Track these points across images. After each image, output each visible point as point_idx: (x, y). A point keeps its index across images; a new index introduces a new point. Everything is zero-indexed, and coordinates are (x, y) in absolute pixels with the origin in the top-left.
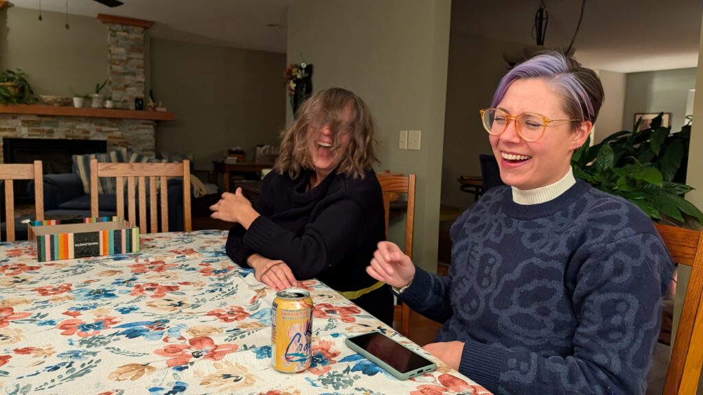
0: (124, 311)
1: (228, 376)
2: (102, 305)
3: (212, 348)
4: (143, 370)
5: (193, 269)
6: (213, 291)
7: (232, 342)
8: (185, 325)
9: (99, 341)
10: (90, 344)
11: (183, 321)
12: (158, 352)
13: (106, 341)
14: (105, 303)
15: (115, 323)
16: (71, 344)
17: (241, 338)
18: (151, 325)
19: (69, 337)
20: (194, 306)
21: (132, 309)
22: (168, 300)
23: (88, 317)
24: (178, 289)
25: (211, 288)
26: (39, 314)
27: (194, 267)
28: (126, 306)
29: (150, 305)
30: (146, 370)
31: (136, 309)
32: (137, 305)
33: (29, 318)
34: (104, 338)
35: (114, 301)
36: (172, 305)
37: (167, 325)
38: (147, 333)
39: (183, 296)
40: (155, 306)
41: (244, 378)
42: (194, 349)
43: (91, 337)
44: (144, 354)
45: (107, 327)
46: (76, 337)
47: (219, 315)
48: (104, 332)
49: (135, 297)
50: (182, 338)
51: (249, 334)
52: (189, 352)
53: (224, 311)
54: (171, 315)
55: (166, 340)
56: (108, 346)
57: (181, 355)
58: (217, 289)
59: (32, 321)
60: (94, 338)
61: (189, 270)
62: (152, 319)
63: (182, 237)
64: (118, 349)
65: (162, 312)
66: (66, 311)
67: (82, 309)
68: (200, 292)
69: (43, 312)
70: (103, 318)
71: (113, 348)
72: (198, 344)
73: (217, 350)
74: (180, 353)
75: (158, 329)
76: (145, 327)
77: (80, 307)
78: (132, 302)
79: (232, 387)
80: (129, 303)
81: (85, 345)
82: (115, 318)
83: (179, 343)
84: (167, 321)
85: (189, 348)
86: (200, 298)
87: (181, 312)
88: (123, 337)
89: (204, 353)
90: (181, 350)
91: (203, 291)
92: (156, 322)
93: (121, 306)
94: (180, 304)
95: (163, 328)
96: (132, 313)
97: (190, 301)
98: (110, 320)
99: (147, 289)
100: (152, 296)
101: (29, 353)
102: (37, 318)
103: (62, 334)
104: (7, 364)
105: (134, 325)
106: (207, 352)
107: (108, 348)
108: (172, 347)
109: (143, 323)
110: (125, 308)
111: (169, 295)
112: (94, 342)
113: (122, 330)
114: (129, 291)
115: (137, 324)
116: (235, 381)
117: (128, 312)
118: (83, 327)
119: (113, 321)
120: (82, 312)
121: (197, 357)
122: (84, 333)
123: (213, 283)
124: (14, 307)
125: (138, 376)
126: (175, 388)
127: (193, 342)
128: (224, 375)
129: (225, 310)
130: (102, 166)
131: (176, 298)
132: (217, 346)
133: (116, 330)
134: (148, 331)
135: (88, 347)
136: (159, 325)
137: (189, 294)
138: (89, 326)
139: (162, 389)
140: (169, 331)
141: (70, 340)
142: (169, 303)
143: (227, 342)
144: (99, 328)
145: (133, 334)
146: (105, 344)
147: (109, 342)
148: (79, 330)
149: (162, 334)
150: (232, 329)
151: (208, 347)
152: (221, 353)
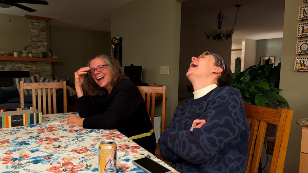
0: (33, 151)
2: (23, 149)
3: (72, 167)
5: (66, 130)
6: (74, 140)
7: (81, 164)
8: (60, 157)
9: (21, 166)
10: (16, 167)
11: (60, 155)
12: (47, 170)
13: (24, 166)
14: (24, 148)
15: (28, 157)
16: (7, 168)
17: (85, 162)
18: (45, 157)
19: (6, 165)
20: (65, 147)
21: (37, 150)
22: (54, 145)
23: (16, 155)
24: (59, 140)
25: (73, 139)
27: (66, 129)
28: (34, 149)
29: (45, 148)
31: (38, 150)
32: (39, 148)
34: (23, 164)
35: (28, 147)
36: (55, 147)
37: (52, 157)
38: (43, 161)
39: (61, 143)
40: (48, 148)
42: (64, 168)
43: (16, 164)
44: (41, 171)
45: (24, 159)
46: (9, 165)
47: (76, 151)
48: (23, 162)
49: (38, 144)
50: (59, 163)
51: (89, 160)
52: (62, 169)
53: (78, 149)
54: (54, 152)
55: (51, 164)
56: (24, 168)
58: (76, 139)
60: (18, 165)
61: (64, 130)
62: (46, 155)
63: (62, 115)
64: (29, 170)
65: (50, 151)
66: (5, 152)
67: (13, 151)
68: (68, 141)
70: (23, 155)
71: (27, 169)
72: (66, 166)
73: (74, 168)
74: (57, 170)
75: (48, 159)
76: (42, 158)
77: (12, 150)
78: (37, 147)
80: (35, 147)
81: (14, 168)
82: (28, 155)
83: (57, 165)
84: (53, 155)
85: (62, 167)
86: (68, 143)
87: (59, 150)
88: (32, 164)
89: (69, 169)
90: (58, 168)
91: (70, 140)
92: (47, 156)
93: (32, 149)
94: (59, 147)
95: (50, 159)
96: (37, 152)
97: (63, 145)
98: (26, 156)
99: (45, 140)
100: (46, 144)
103: (3, 163)
105: (37, 158)
106: (70, 168)
107: (24, 169)
108: (54, 167)
109: (41, 157)
110: (34, 150)
111: (54, 143)
112: (18, 166)
113: (31, 160)
114: (36, 142)
115: (39, 157)
117: (35, 152)
118: (13, 160)
119: (28, 156)
120: (13, 152)
121: (65, 171)
122: (13, 162)
123: (74, 136)
127: (63, 165)
129: (79, 148)
130: (25, 84)
131: (57, 144)
132: (74, 166)
133: (28, 161)
134: (43, 160)
135: (15, 169)
136: (49, 157)
137: (63, 142)
138: (16, 159)
140: (53, 160)
141: (7, 166)
142: (54, 146)
143: (79, 164)
144: (21, 160)
145: (36, 162)
146: (23, 167)
147: (25, 166)
148: (11, 161)
149: (50, 161)
150: (82, 157)
151: (70, 166)
152: (76, 169)
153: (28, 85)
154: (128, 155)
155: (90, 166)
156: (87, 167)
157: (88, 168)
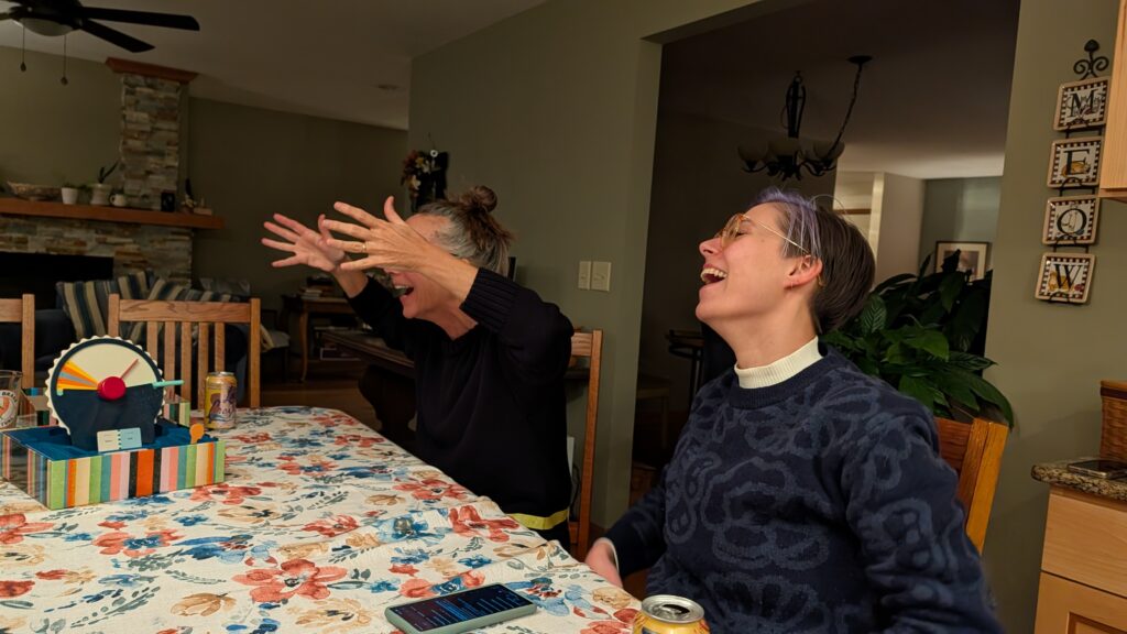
0: (186, 522)
1: (335, 613)
2: (154, 513)
3: (312, 573)
4: (218, 602)
5: (269, 465)
6: (311, 496)
7: (340, 565)
8: (274, 543)
9: (157, 562)
10: (143, 565)
11: (271, 538)
12: (238, 579)
13: (166, 562)
14: (157, 510)
15: (176, 538)
16: (117, 566)
17: (351, 557)
18: (227, 541)
19: (113, 557)
20: (286, 517)
21: (197, 519)
22: (249, 508)
23: (136, 530)
24: (259, 493)
25: (308, 492)
26: (64, 525)
27: (270, 461)
28: (190, 515)
29: (223, 514)
30: (222, 602)
31: (204, 520)
32: (204, 513)
33: (51, 530)
34: (162, 558)
35: (170, 508)
36: (254, 514)
37: (250, 542)
38: (223, 553)
39: (269, 503)
40: (231, 516)
41: (356, 615)
42: (287, 576)
43: (143, 557)
44: (220, 581)
45: (164, 544)
46: (122, 557)
47: (321, 529)
48: (162, 551)
49: (198, 503)
50: (271, 560)
51: (362, 552)
52: (281, 579)
53: (329, 524)
54: (255, 528)
55: (249, 563)
56: (169, 569)
57: (271, 583)
58: (316, 493)
59: (57, 534)
60: (148, 558)
61: (263, 465)
62: (228, 534)
64: (184, 574)
65: (242, 524)
66: (103, 521)
67: (126, 518)
68: (293, 497)
69: (70, 522)
70: (158, 530)
71: (176, 572)
72: (294, 570)
73: (319, 577)
74: (269, 581)
75: (237, 547)
76: (218, 544)
77: (123, 515)
78: (197, 509)
79: (340, 626)
80: (192, 511)
81: (136, 568)
82: (175, 531)
83: (268, 566)
84: (250, 537)
85: (281, 574)
86: (294, 505)
87: (268, 524)
88: (189, 558)
89: (302, 581)
90: (269, 577)
91: (298, 494)
92: (233, 537)
93: (182, 515)
94: (267, 513)
95: (244, 547)
96: (199, 525)
97: (280, 509)
98: (169, 534)
99: (215, 492)
100: (224, 502)
101: (58, 578)
102: (63, 531)
103: (102, 552)
104: (29, 593)
105: (202, 542)
106: (304, 578)
107: (168, 572)
108: (257, 572)
109: (216, 539)
110: (188, 518)
111: (248, 501)
112: (148, 563)
113: (190, 547)
114: (189, 495)
115: (207, 540)
116: (344, 619)
117: (192, 523)
118: (130, 543)
119: (173, 535)
120: (126, 522)
121: (292, 585)
122: (133, 551)
123: (308, 484)
124: (26, 515)
125: (211, 610)
126: (262, 626)
127: (286, 567)
128: (329, 612)
129: (331, 522)
130: (126, 304)
131: (261, 506)
132: (318, 570)
133: (178, 548)
134: (224, 550)
135: (141, 570)
136: (239, 542)
137: (278, 500)
138: (140, 542)
139: (245, 627)
140: (253, 550)
141: (114, 561)
142: (251, 511)
143: (332, 564)
144: (154, 545)
145: (202, 553)
146: (165, 566)
147: (170, 564)
148: (126, 548)
149: (243, 554)
150: (340, 547)
151: (307, 572)
152: (323, 580)
153: (133, 309)
154: (480, 547)
155: (367, 574)
156: (356, 577)
157: (361, 579)
